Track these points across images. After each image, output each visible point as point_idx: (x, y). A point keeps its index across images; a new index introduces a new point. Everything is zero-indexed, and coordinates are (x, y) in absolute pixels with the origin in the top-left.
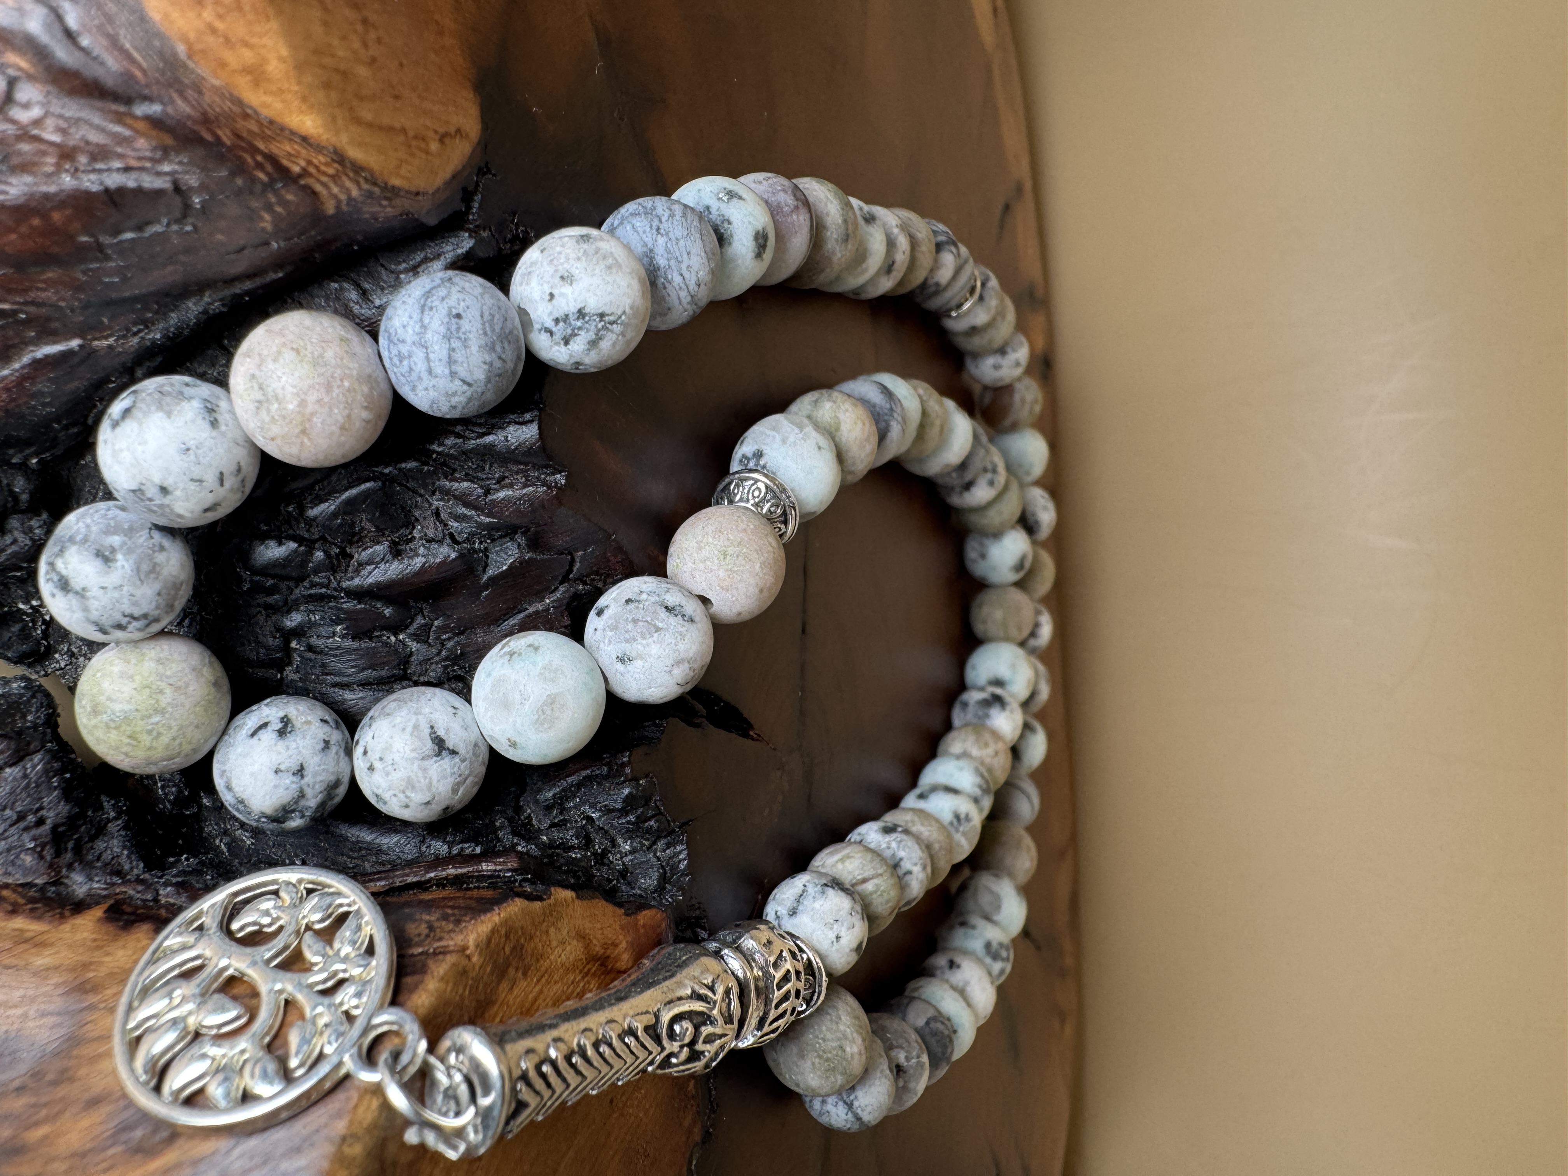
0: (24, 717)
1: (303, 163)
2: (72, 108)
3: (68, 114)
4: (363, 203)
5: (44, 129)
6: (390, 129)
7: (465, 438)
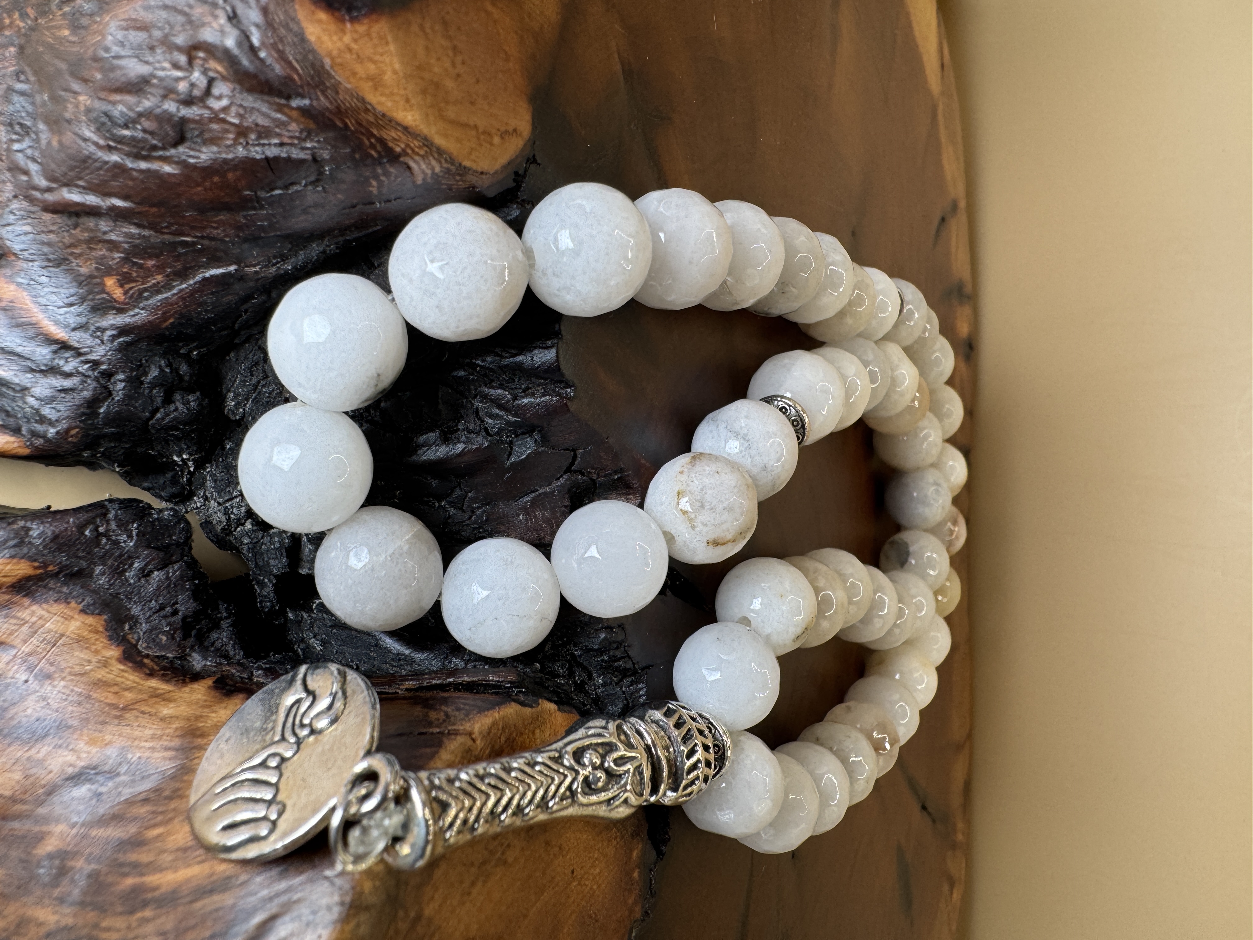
0: (170, 536)
1: (403, 146)
2: (249, 101)
3: (245, 104)
4: (443, 177)
5: (228, 114)
6: (465, 126)
7: (502, 357)
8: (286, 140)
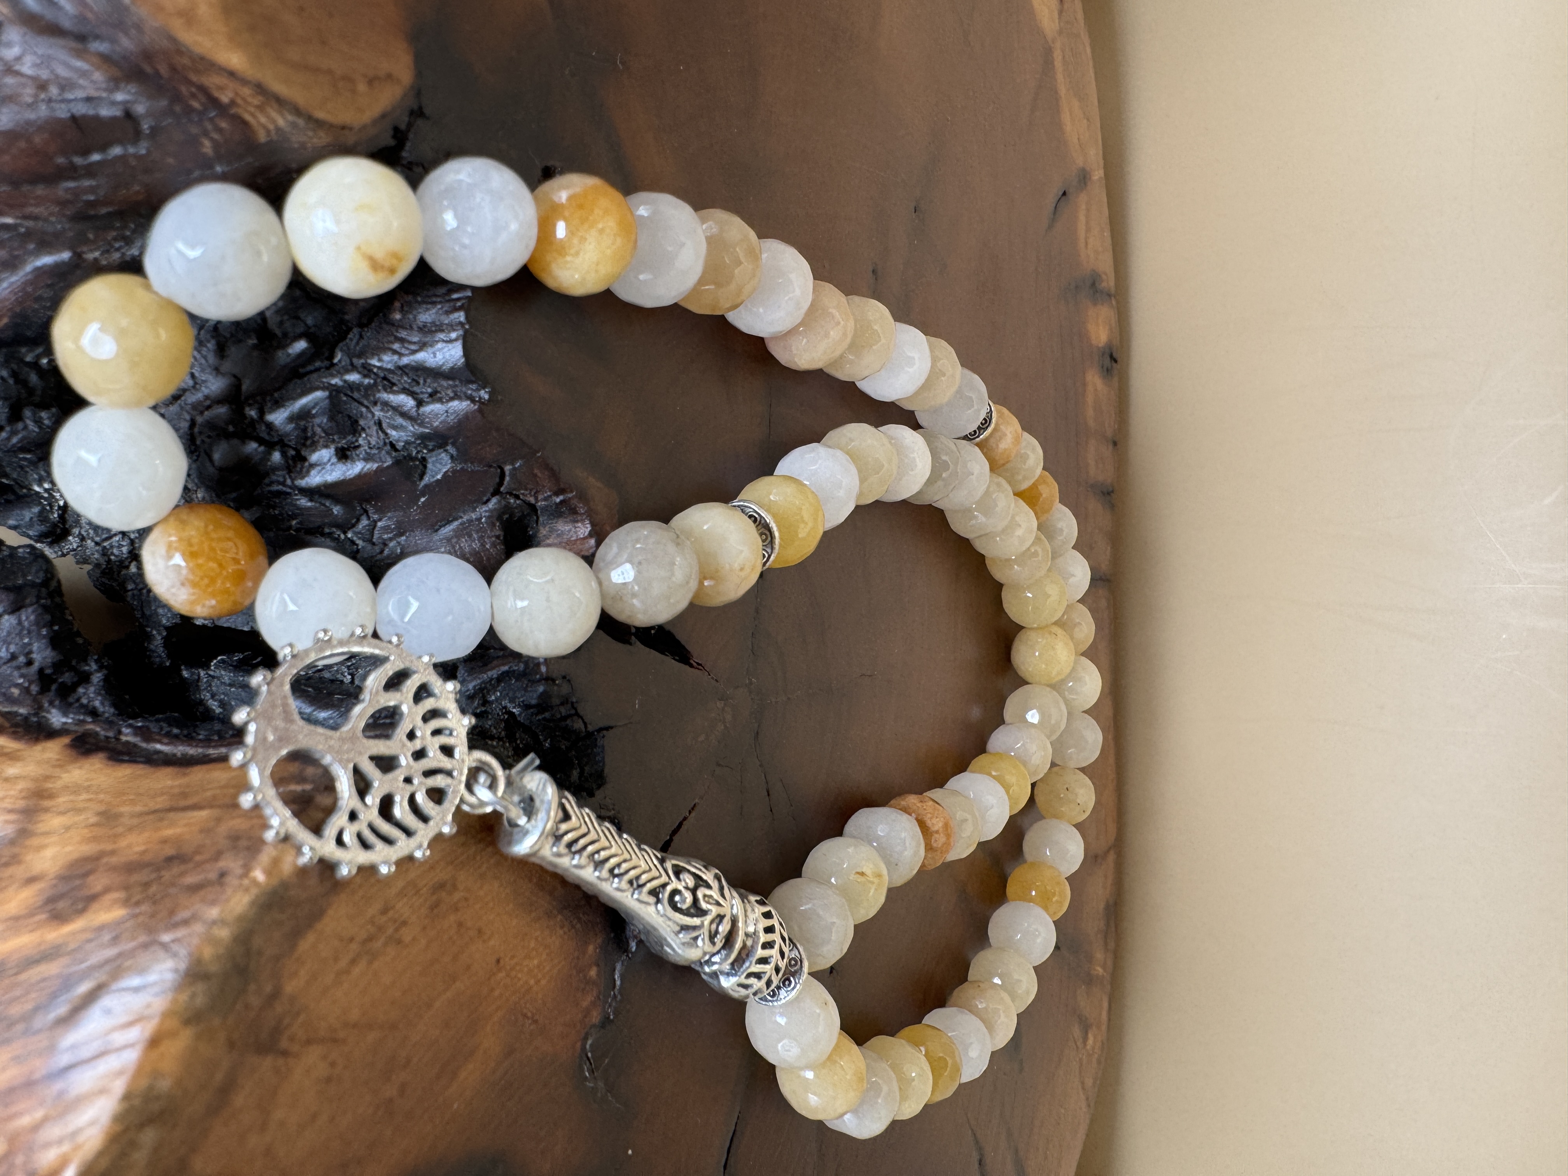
0: (25, 576)
1: (231, 95)
2: (44, 47)
3: (41, 51)
4: (287, 133)
5: (23, 65)
6: (315, 70)
7: (401, 355)
8: (93, 93)
